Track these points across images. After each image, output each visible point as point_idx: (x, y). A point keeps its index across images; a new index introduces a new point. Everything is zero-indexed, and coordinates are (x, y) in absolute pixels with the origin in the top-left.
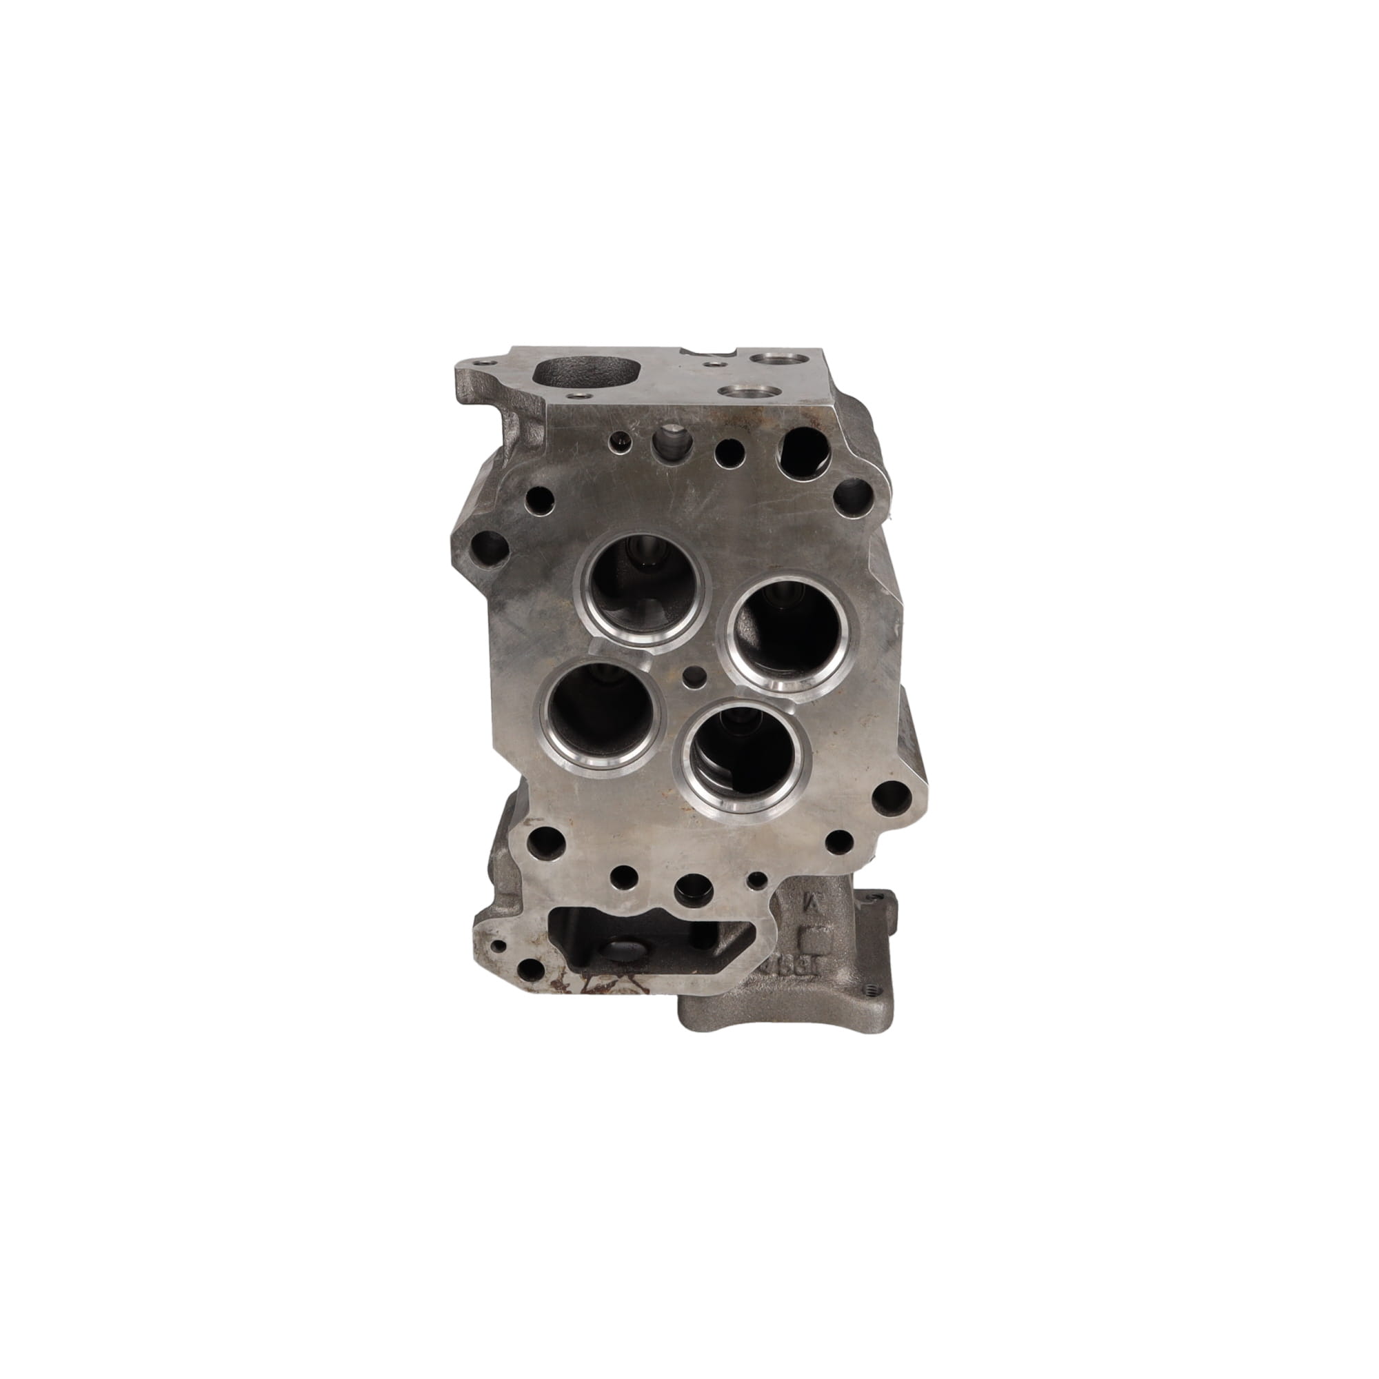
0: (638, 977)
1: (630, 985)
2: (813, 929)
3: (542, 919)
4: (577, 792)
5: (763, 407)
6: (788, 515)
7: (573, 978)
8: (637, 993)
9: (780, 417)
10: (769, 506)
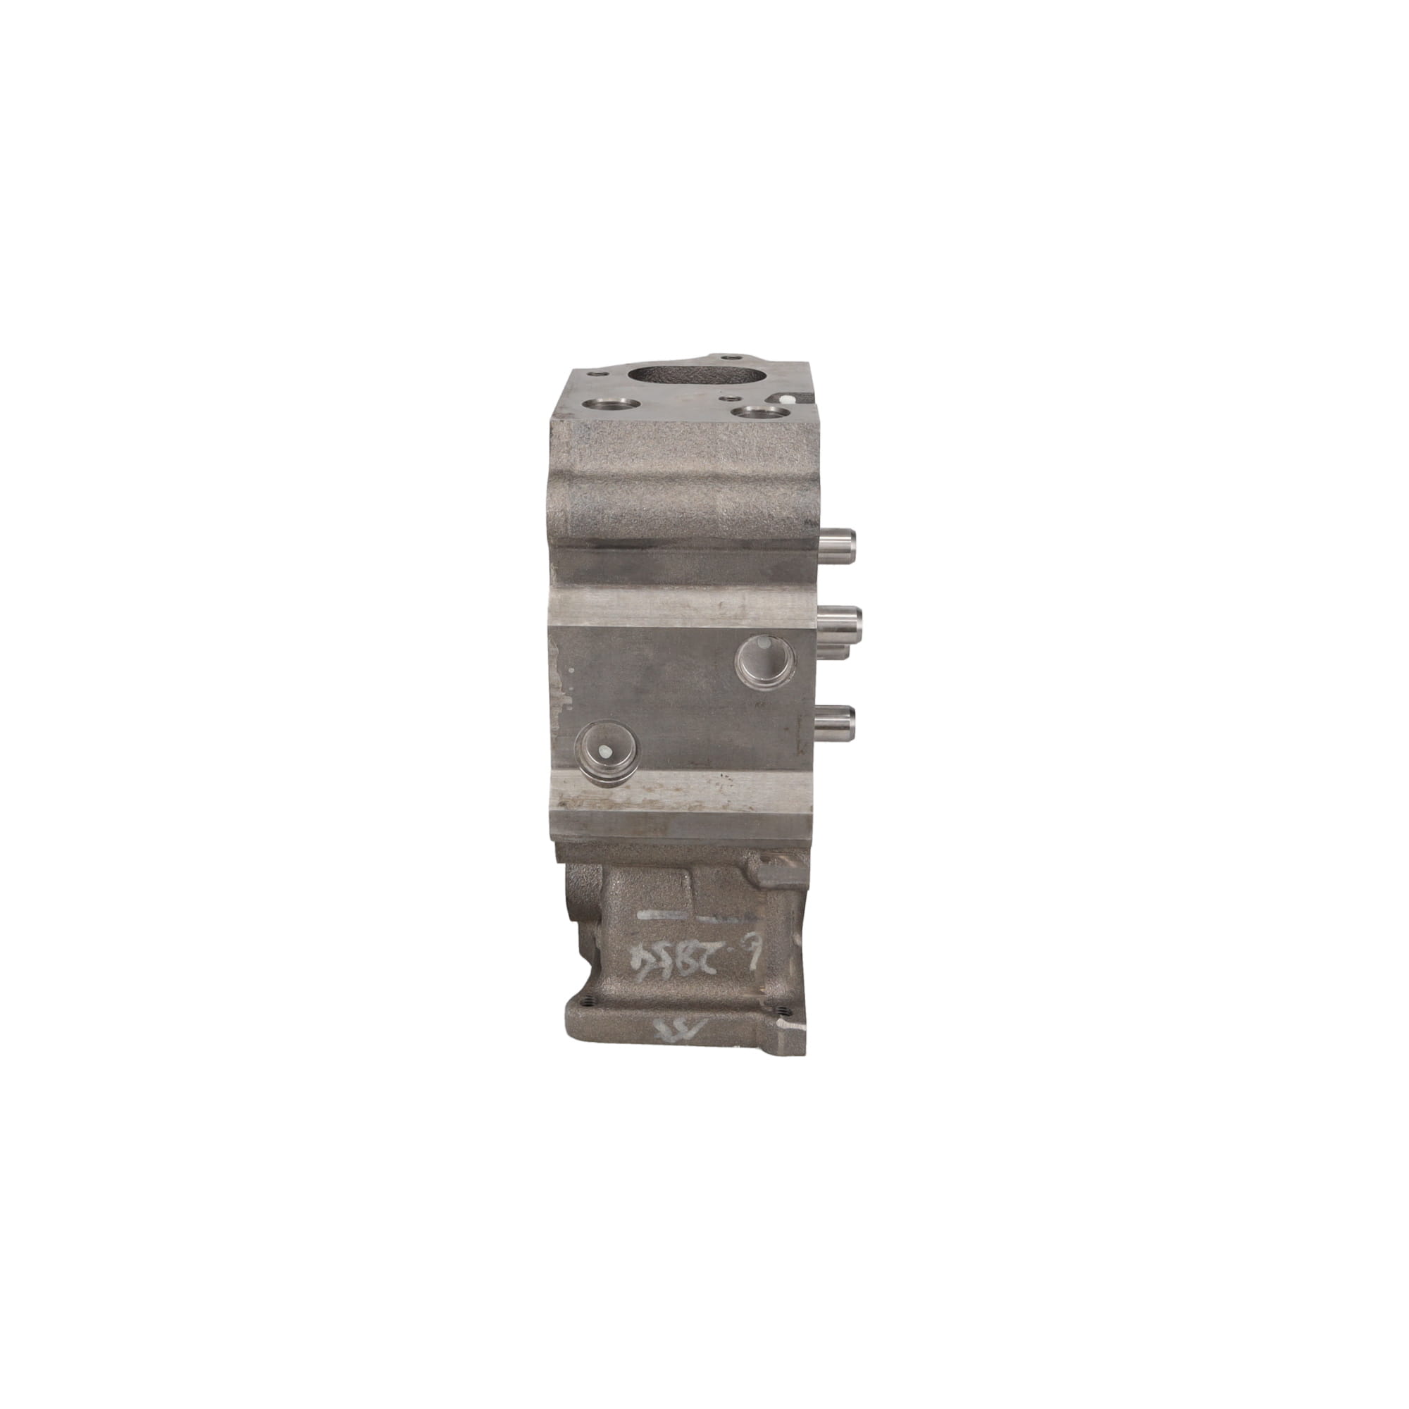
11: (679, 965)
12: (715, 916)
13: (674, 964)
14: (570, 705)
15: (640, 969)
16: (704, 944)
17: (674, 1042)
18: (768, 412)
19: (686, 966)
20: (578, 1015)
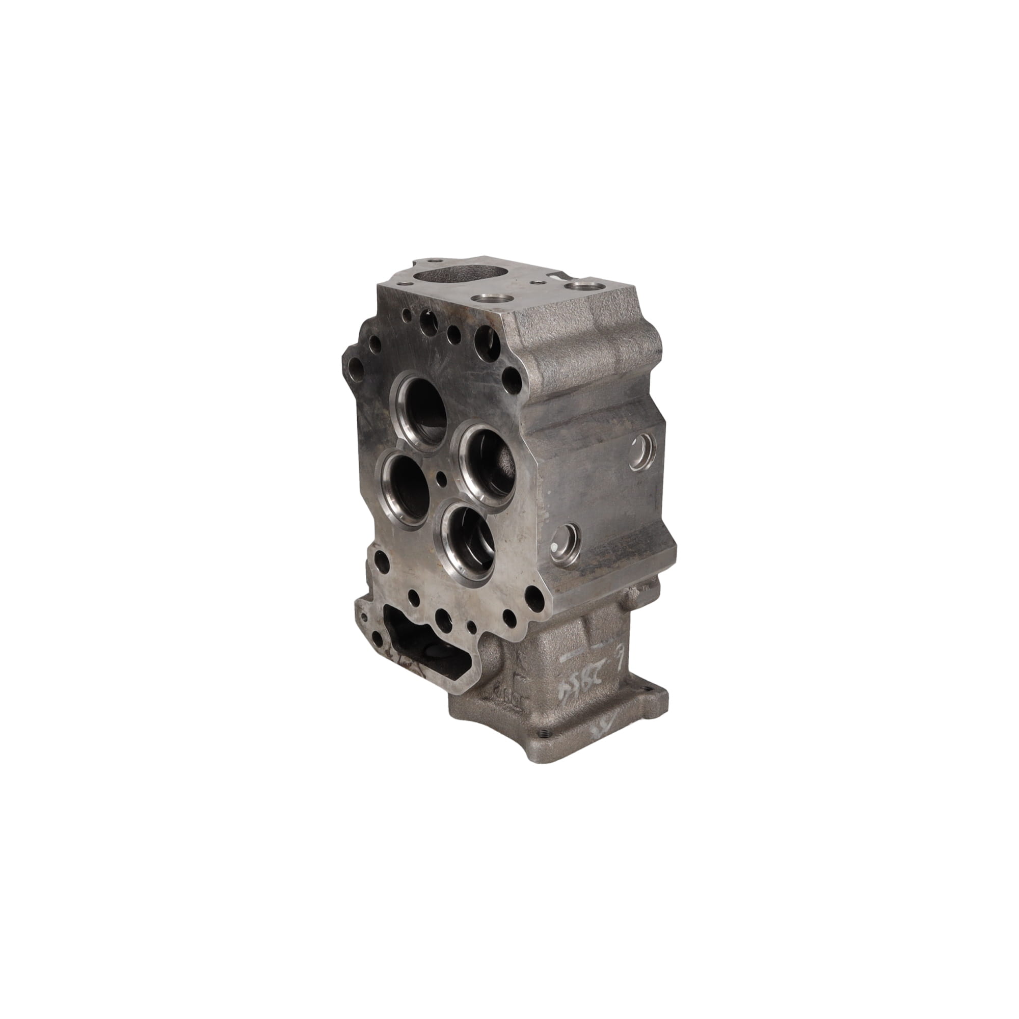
0: (421, 665)
1: (417, 669)
2: (518, 677)
3: (381, 608)
4: (393, 535)
5: (468, 307)
6: (481, 383)
7: (393, 651)
8: (420, 675)
9: (476, 315)
10: (472, 375)
11: (583, 685)
12: (602, 642)
13: (580, 686)
14: (548, 519)
15: (563, 699)
16: (596, 664)
17: (599, 737)
18: (591, 286)
19: (586, 684)
20: (548, 745)
